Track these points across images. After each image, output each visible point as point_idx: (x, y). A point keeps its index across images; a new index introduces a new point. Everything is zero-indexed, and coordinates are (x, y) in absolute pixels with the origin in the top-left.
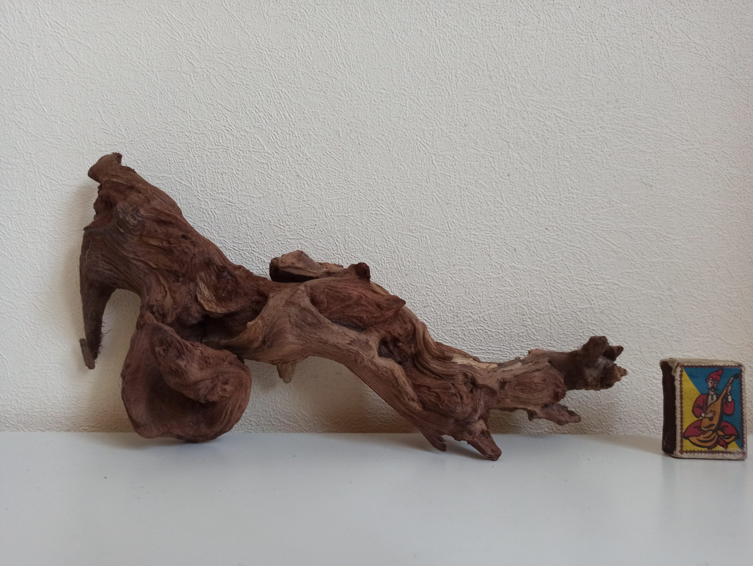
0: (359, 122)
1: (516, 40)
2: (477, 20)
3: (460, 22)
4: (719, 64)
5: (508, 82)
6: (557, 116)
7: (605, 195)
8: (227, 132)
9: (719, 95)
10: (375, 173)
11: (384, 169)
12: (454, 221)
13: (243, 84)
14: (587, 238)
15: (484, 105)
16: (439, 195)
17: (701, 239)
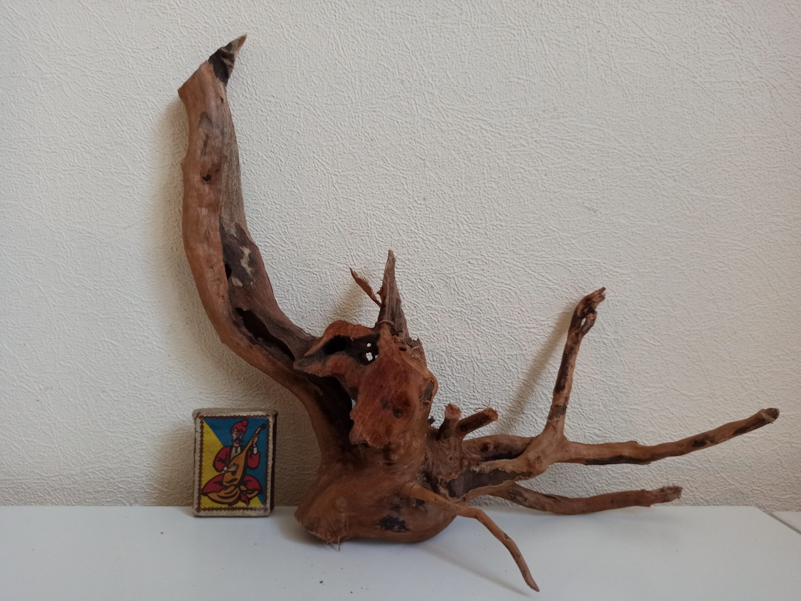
0: (244, 137)
1: (433, 36)
2: (386, 11)
3: (365, 14)
4: (680, 63)
5: (423, 87)
6: (482, 128)
7: (540, 222)
8: (83, 150)
9: (680, 101)
10: (264, 197)
11: (275, 193)
12: (360, 254)
13: (102, 92)
14: (518, 273)
15: (393, 114)
16: (340, 222)
17: (655, 273)
